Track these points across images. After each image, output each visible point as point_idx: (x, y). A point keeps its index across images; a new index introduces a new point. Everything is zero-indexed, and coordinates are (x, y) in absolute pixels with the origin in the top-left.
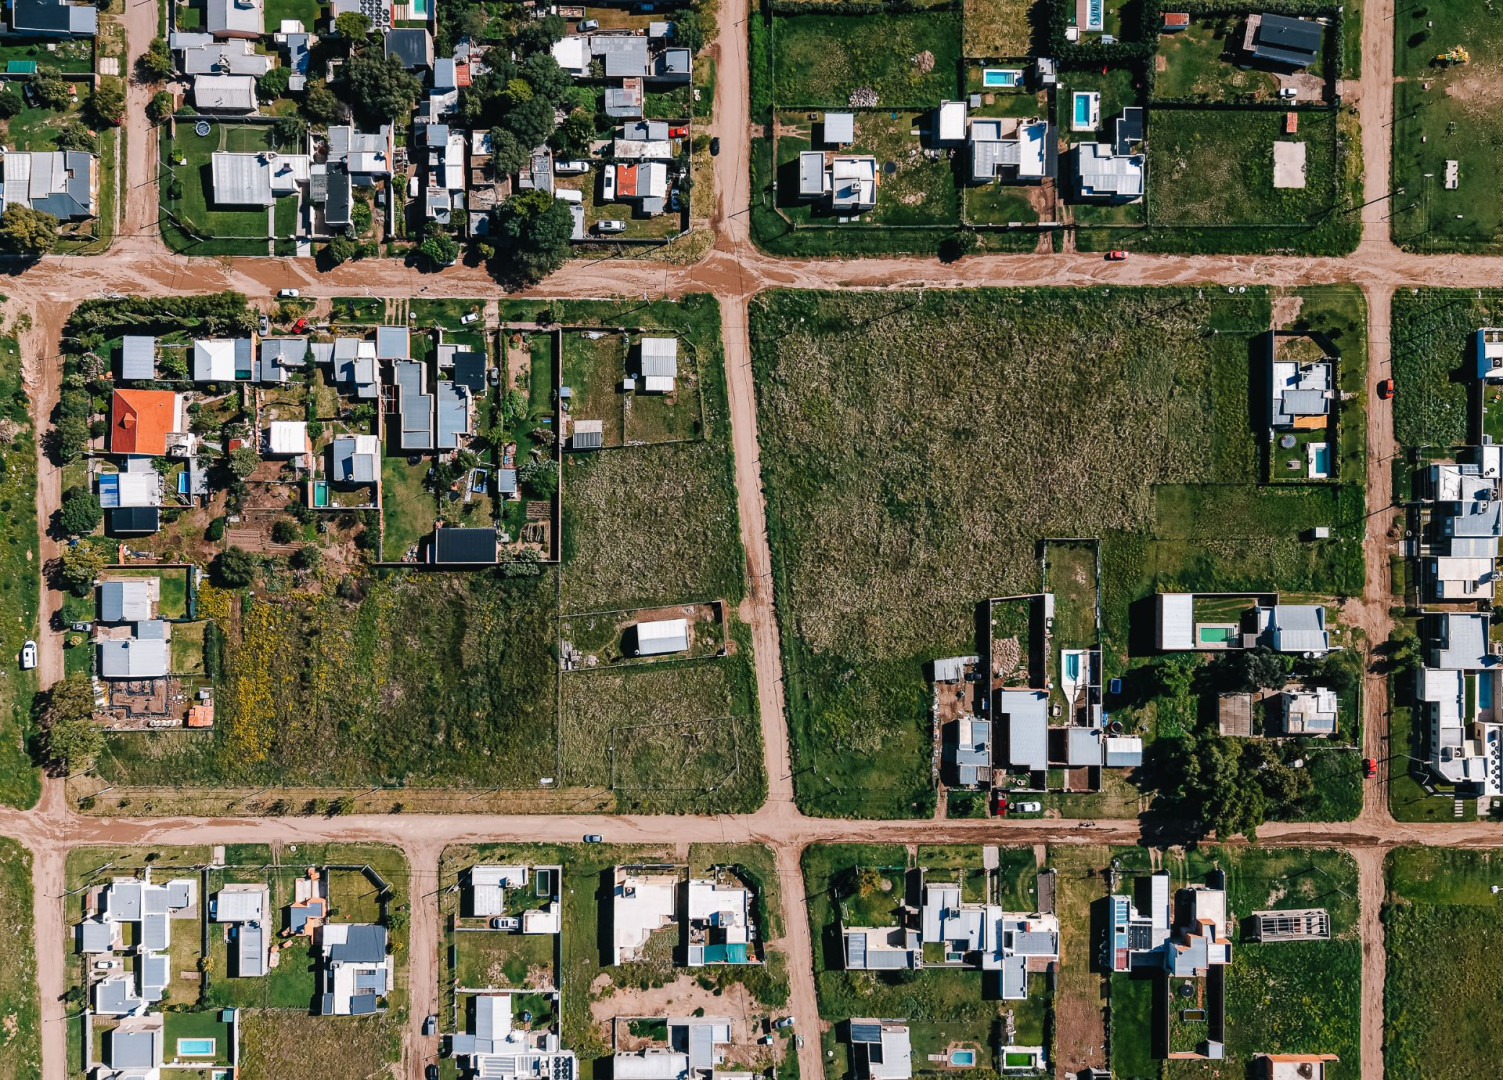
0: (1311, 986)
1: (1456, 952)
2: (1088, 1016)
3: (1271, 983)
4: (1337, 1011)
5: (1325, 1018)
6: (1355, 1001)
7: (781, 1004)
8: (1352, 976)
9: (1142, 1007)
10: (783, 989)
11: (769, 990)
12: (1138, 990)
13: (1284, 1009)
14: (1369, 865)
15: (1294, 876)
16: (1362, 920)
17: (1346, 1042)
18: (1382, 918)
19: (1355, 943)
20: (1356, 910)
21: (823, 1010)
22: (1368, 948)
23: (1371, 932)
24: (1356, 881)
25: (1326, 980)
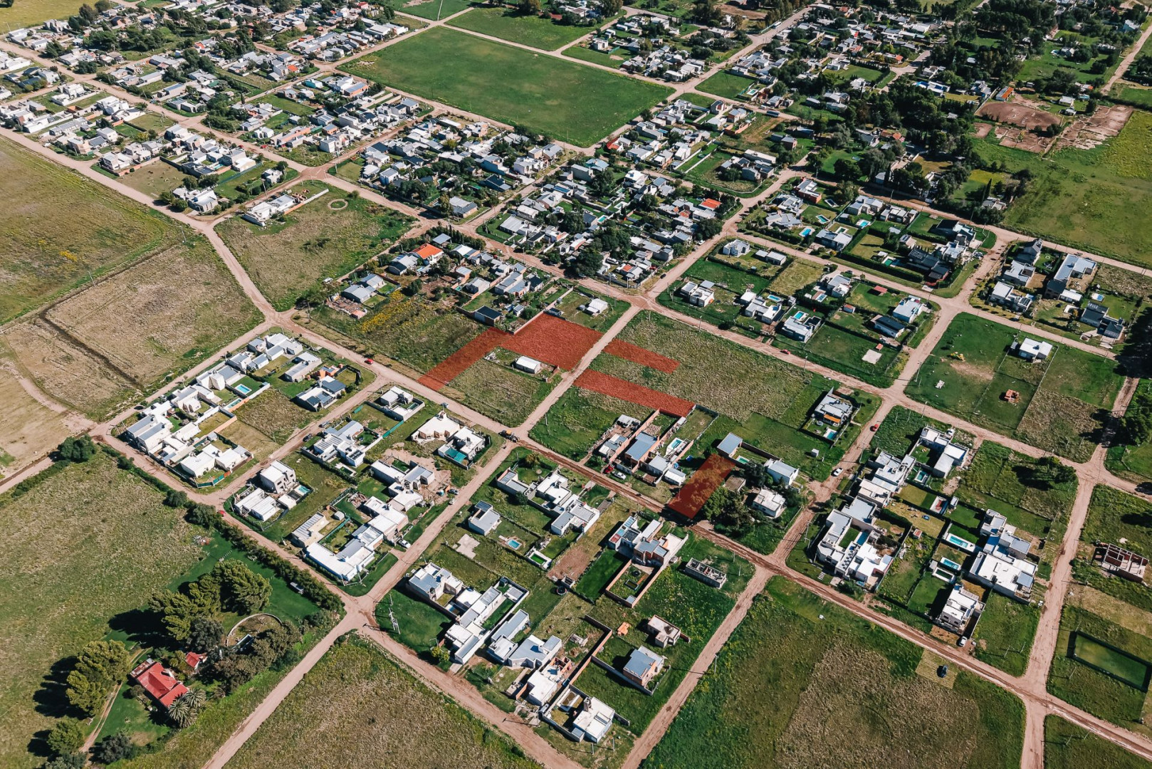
0: (698, 605)
1: (784, 633)
2: (582, 560)
3: (679, 594)
4: (705, 623)
5: (696, 623)
6: (717, 624)
7: (459, 487)
8: (721, 614)
9: (610, 570)
10: (465, 483)
11: (459, 480)
12: (614, 562)
13: (678, 607)
14: (761, 577)
15: (720, 559)
16: (743, 594)
17: (700, 638)
18: (754, 599)
19: (733, 602)
20: (743, 589)
21: (472, 499)
22: (738, 607)
23: (744, 601)
24: (751, 577)
25: (708, 607)
